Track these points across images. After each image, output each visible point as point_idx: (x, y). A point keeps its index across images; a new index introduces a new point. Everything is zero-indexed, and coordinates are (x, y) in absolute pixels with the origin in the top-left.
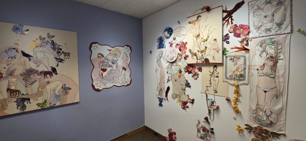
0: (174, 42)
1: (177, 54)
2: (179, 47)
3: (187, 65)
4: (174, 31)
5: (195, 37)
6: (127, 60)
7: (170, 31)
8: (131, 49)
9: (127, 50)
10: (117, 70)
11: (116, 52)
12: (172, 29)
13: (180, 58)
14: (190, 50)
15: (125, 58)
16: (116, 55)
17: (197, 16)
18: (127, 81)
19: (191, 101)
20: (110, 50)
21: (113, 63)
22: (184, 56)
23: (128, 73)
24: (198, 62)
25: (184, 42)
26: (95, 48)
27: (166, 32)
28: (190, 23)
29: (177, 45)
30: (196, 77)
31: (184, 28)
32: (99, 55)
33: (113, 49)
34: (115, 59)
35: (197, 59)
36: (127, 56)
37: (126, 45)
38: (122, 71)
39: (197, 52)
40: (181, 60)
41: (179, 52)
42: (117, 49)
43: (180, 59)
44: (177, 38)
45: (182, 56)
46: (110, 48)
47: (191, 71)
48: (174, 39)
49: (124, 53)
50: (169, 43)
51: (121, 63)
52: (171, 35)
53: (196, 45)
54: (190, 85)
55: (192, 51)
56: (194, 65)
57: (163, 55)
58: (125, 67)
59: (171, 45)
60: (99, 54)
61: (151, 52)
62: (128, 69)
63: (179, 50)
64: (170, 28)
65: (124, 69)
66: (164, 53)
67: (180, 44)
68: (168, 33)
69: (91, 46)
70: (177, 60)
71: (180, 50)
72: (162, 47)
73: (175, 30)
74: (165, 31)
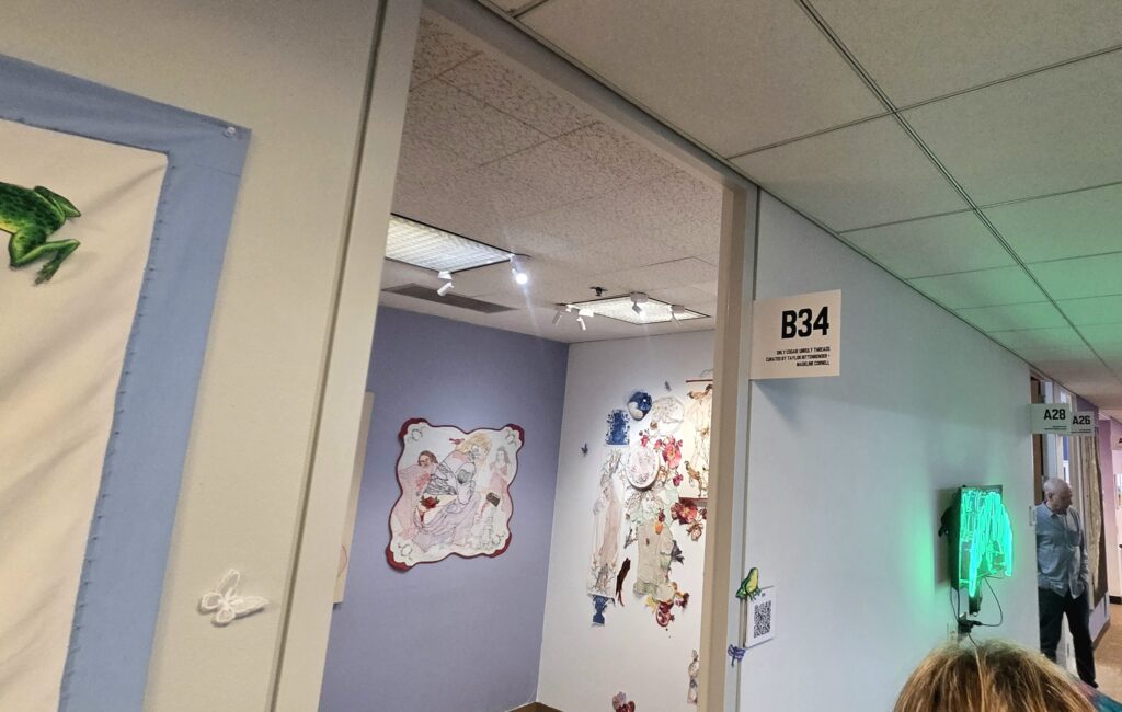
0: (652, 433)
1: (657, 468)
2: (662, 448)
3: (677, 501)
4: (655, 405)
5: (699, 433)
6: (505, 473)
7: (644, 401)
8: (522, 438)
9: (511, 438)
10: (471, 504)
11: (475, 447)
12: (649, 398)
13: (663, 480)
14: (687, 463)
15: (502, 464)
16: (472, 455)
17: (707, 384)
18: (496, 539)
19: (682, 600)
20: (458, 442)
21: (461, 482)
22: (672, 475)
24: (702, 497)
25: (677, 440)
26: (416, 435)
27: (635, 404)
28: (690, 395)
29: (660, 443)
30: (696, 532)
31: (677, 404)
32: (424, 458)
33: (466, 437)
34: (469, 468)
35: (701, 488)
36: (507, 460)
37: (510, 425)
38: (484, 507)
39: (701, 471)
40: (666, 486)
41: (663, 463)
42: (482, 438)
43: (664, 483)
44: (660, 424)
45: (669, 477)
47: (687, 516)
48: (654, 426)
49: (499, 450)
50: (641, 434)
51: (484, 481)
52: (645, 412)
54: (682, 555)
55: (692, 466)
56: (695, 502)
57: (620, 466)
58: (497, 494)
59: (644, 440)
60: (423, 453)
61: (585, 451)
62: (504, 501)
63: (662, 458)
64: (646, 396)
65: (493, 499)
66: (623, 460)
67: (667, 442)
68: (639, 408)
69: (404, 431)
70: (657, 483)
71: (666, 458)
72: (621, 442)
74: (631, 400)
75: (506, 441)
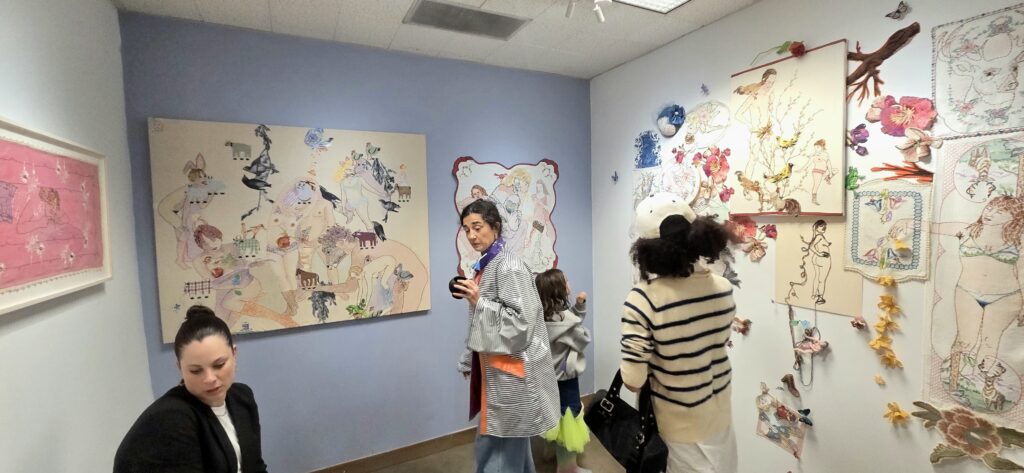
0: (687, 147)
1: (698, 184)
2: (703, 162)
3: (728, 218)
4: (689, 117)
5: (755, 135)
6: (545, 202)
7: (676, 115)
8: (556, 171)
9: (547, 172)
10: (520, 231)
11: (517, 181)
12: (681, 110)
13: (707, 196)
14: (739, 175)
15: (541, 195)
16: (515, 188)
17: (764, 70)
18: (545, 261)
19: (741, 327)
20: (502, 177)
21: (509, 212)
22: (719, 189)
23: (546, 239)
24: (765, 210)
25: (722, 150)
26: (466, 171)
27: (665, 120)
28: (739, 91)
29: (699, 156)
30: (758, 253)
31: (719, 108)
32: (476, 191)
33: (509, 172)
34: (515, 199)
35: (762, 201)
36: (546, 192)
37: (543, 161)
38: (531, 232)
39: (761, 180)
40: (710, 202)
41: (704, 177)
42: (521, 173)
43: (707, 200)
44: (698, 137)
45: (714, 192)
46: (501, 170)
47: (742, 235)
48: (690, 139)
49: (538, 182)
50: (674, 151)
51: (529, 210)
52: (678, 127)
53: (757, 159)
54: (738, 278)
55: (748, 176)
56: (752, 219)
57: (653, 188)
58: (542, 222)
59: (679, 158)
60: (474, 187)
61: (615, 178)
62: (548, 228)
63: (703, 173)
64: (677, 108)
65: (538, 227)
66: (656, 181)
67: (709, 153)
68: (670, 122)
69: (456, 168)
70: (699, 201)
71: (708, 173)
72: (651, 164)
73: (691, 112)
74: (661, 116)
75: (543, 174)
